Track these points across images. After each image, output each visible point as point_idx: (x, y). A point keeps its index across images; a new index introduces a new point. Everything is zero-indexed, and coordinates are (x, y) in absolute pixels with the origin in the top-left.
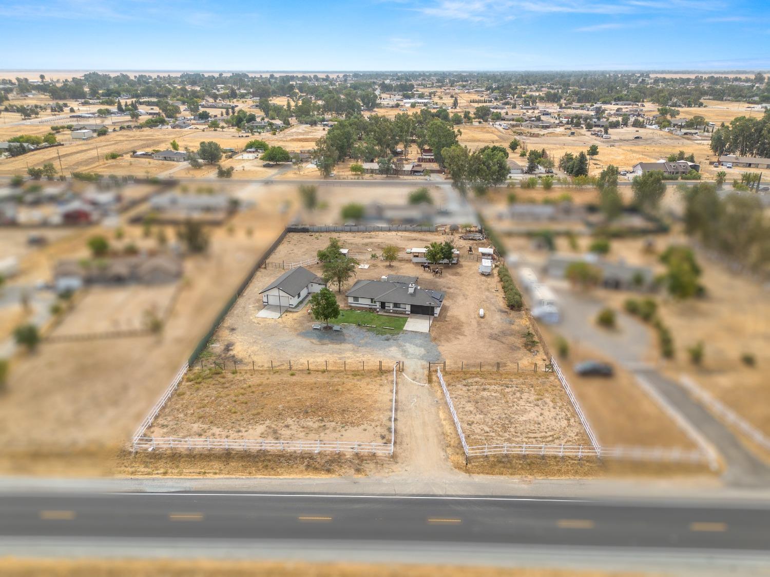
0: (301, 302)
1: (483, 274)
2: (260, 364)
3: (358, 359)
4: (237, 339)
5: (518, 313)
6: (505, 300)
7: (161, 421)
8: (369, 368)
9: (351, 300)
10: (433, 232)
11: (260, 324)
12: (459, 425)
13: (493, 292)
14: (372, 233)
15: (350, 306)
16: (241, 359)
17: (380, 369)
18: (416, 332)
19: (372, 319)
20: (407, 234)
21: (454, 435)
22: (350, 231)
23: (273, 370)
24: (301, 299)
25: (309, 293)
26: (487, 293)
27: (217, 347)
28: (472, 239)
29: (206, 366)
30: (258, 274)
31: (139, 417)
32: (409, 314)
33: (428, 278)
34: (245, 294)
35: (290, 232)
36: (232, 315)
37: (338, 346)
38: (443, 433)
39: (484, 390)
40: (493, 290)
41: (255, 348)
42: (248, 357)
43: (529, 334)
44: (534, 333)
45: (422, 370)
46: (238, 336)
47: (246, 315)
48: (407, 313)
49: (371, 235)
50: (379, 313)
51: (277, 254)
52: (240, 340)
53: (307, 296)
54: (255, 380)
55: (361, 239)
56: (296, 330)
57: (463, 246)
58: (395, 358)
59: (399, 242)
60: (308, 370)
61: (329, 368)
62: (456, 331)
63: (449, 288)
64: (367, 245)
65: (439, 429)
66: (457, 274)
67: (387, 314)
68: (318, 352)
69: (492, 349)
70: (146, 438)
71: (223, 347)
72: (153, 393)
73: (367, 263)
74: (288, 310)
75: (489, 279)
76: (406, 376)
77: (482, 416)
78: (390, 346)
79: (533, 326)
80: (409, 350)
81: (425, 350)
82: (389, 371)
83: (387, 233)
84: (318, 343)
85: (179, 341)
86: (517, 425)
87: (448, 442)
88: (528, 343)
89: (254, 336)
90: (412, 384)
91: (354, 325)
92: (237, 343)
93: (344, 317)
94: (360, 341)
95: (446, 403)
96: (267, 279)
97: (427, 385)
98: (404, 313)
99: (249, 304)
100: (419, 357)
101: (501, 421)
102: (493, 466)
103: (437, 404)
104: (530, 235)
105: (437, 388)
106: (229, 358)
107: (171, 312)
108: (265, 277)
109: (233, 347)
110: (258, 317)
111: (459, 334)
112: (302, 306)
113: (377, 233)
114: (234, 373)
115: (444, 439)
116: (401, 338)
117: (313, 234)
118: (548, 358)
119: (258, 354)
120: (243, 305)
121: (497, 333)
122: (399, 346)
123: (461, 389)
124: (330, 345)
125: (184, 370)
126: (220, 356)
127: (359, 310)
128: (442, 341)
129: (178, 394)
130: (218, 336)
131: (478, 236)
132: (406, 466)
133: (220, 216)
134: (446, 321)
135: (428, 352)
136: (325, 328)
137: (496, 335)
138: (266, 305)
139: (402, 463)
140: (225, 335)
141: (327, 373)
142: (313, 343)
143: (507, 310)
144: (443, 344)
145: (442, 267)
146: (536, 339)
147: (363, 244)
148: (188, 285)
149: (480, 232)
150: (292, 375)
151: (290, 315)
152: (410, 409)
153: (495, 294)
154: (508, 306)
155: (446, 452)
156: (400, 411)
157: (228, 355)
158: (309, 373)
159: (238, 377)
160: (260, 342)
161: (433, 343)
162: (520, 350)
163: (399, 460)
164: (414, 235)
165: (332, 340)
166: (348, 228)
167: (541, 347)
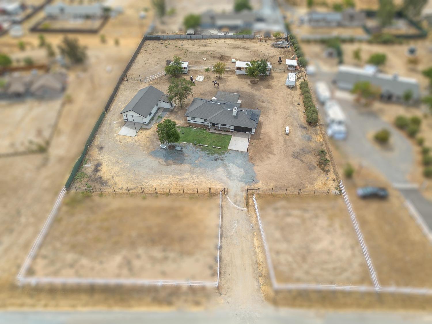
0: (152, 119)
1: (288, 87)
2: (120, 186)
3: (193, 181)
4: (104, 158)
5: (314, 128)
6: (304, 114)
7: (44, 252)
8: (201, 191)
9: (189, 119)
10: (252, 39)
11: (121, 142)
12: (268, 254)
13: (296, 106)
14: (207, 41)
15: (189, 123)
16: (106, 181)
17: (210, 192)
18: (237, 151)
19: (205, 138)
20: (232, 42)
21: (264, 265)
22: (191, 39)
23: (130, 193)
24: (152, 115)
25: (159, 109)
26: (291, 107)
27: (89, 167)
28: (281, 47)
29: (80, 188)
30: (122, 87)
31: (27, 246)
32: (232, 132)
33: (248, 91)
34: (111, 109)
35: (147, 40)
36: (101, 132)
37: (178, 167)
38: (256, 262)
39: (288, 215)
40: (296, 104)
41: (117, 168)
42: (111, 179)
43: (323, 151)
44: (326, 151)
45: (241, 192)
46: (104, 155)
47: (111, 132)
48: (231, 130)
49: (206, 42)
50: (211, 131)
51: (136, 64)
52: (106, 159)
53: (157, 112)
54: (116, 204)
55: (198, 47)
56: (148, 148)
57: (274, 55)
58: (221, 179)
59: (226, 50)
60: (156, 193)
61: (172, 191)
62: (268, 150)
63: (263, 102)
64: (202, 53)
65: (253, 257)
66: (269, 87)
67: (217, 132)
68: (163, 174)
69: (294, 169)
70: (31, 272)
71: (93, 168)
72: (39, 219)
73: (203, 75)
74: (143, 127)
75: (293, 92)
76: (229, 199)
78: (218, 167)
79: (326, 144)
80: (232, 171)
81: (244, 170)
82: (217, 194)
83: (218, 40)
84: (164, 163)
85: (61, 160)
87: (260, 271)
88: (322, 161)
89: (117, 156)
90: (234, 208)
91: (191, 145)
92: (104, 163)
93: (184, 136)
94: (196, 162)
95: (259, 229)
96: (128, 92)
97: (245, 209)
98: (229, 130)
99: (114, 120)
100: (239, 178)
102: (295, 298)
103: (252, 230)
104: (323, 42)
105: (252, 213)
106: (97, 179)
107: (55, 129)
108: (126, 90)
109: (101, 167)
110: (120, 135)
111: (270, 153)
112: (153, 122)
113: (211, 40)
114: (101, 195)
115: (258, 268)
116: (226, 158)
117: (163, 42)
118: (337, 179)
119: (119, 175)
120: (109, 121)
121: (298, 151)
122: (225, 166)
123: (271, 214)
124: (173, 166)
125: (63, 193)
126: (90, 177)
127: (195, 127)
128: (257, 161)
129: (57, 220)
130: (90, 156)
131: (285, 44)
132: (228, 297)
133: (96, 24)
134: (261, 139)
135: (246, 173)
136: (170, 147)
137: (298, 153)
138: (126, 123)
139: (225, 295)
140: (95, 153)
141: (170, 196)
142: (160, 163)
143: (306, 126)
144: (257, 164)
145: (258, 79)
146: (328, 157)
147: (199, 53)
148: (69, 100)
149: (287, 39)
150: (144, 198)
151: (144, 132)
152: (232, 235)
153: (297, 108)
154: (307, 122)
155: (258, 282)
156: (225, 238)
157: (96, 177)
158: (157, 197)
159: (104, 200)
160: (121, 162)
161: (250, 163)
162: (316, 169)
163: (223, 292)
164: (238, 42)
165: (175, 160)
166: (189, 36)
167: (331, 166)
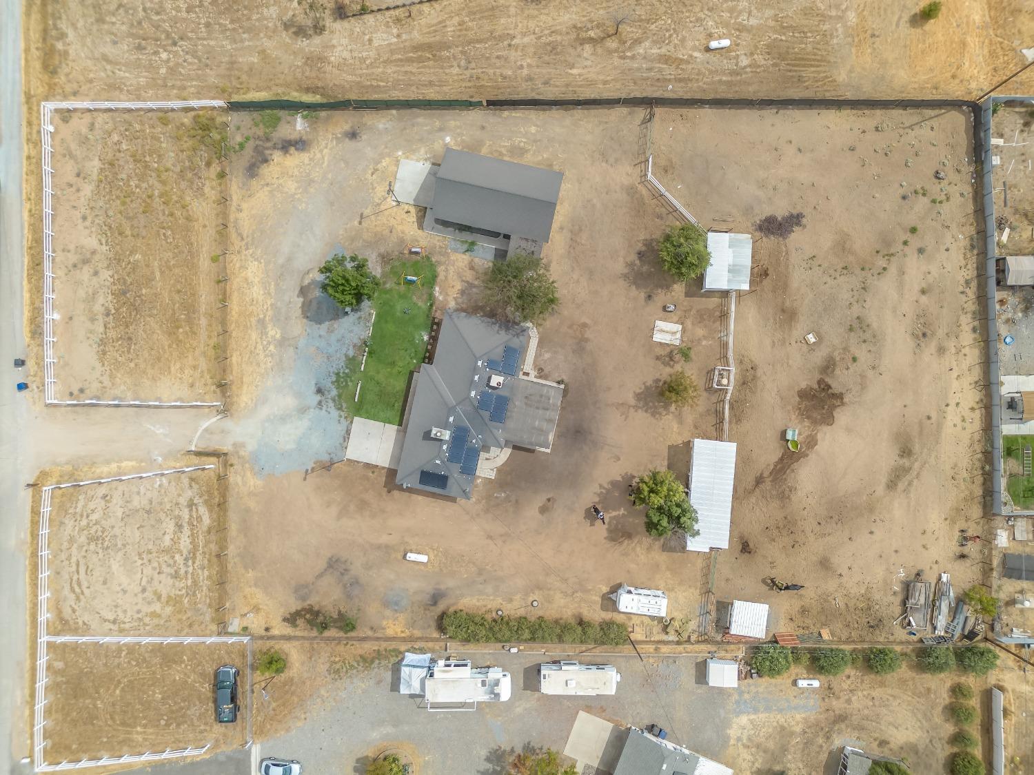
2: (244, 206)
3: (260, 347)
4: (321, 151)
7: (102, 117)
11: (372, 174)
13: (525, 595)
16: (257, 175)
17: (231, 383)
18: (347, 439)
19: (389, 364)
26: (519, 582)
27: (296, 126)
37: (297, 312)
38: (95, 463)
39: (179, 527)
40: (533, 597)
41: (294, 186)
42: (263, 182)
43: (352, 627)
44: (353, 634)
45: (232, 443)
46: (332, 149)
47: (409, 141)
52: (318, 156)
54: (202, 209)
56: (354, 239)
60: (227, 279)
61: (233, 308)
62: (353, 506)
65: (102, 459)
68: (277, 285)
69: (296, 556)
71: (294, 136)
74: (429, 211)
76: (214, 420)
77: (119, 514)
79: (377, 639)
82: (225, 395)
86: (101, 555)
87: (81, 468)
88: (321, 618)
89: (330, 176)
90: (196, 429)
92: (308, 155)
93: (398, 314)
97: (193, 448)
99: (457, 135)
101: (109, 538)
105: (185, 461)
106: (262, 154)
109: (296, 153)
110: (398, 165)
111: (343, 509)
114: (221, 175)
115: (86, 464)
118: (270, 637)
119: (273, 195)
121: (353, 573)
123: (180, 494)
124: (300, 301)
126: (268, 139)
127: (430, 336)
128: (318, 480)
130: (327, 119)
134: (389, 492)
137: (346, 570)
140: (336, 126)
141: (221, 306)
144: (310, 480)
146: (333, 632)
150: (214, 259)
151: (410, 219)
152: (140, 424)
155: (66, 464)
156: (136, 412)
157: (268, 152)
158: (218, 282)
159: (210, 184)
160: (312, 190)
162: (297, 599)
165: (319, 303)
167: (306, 634)
